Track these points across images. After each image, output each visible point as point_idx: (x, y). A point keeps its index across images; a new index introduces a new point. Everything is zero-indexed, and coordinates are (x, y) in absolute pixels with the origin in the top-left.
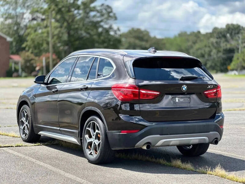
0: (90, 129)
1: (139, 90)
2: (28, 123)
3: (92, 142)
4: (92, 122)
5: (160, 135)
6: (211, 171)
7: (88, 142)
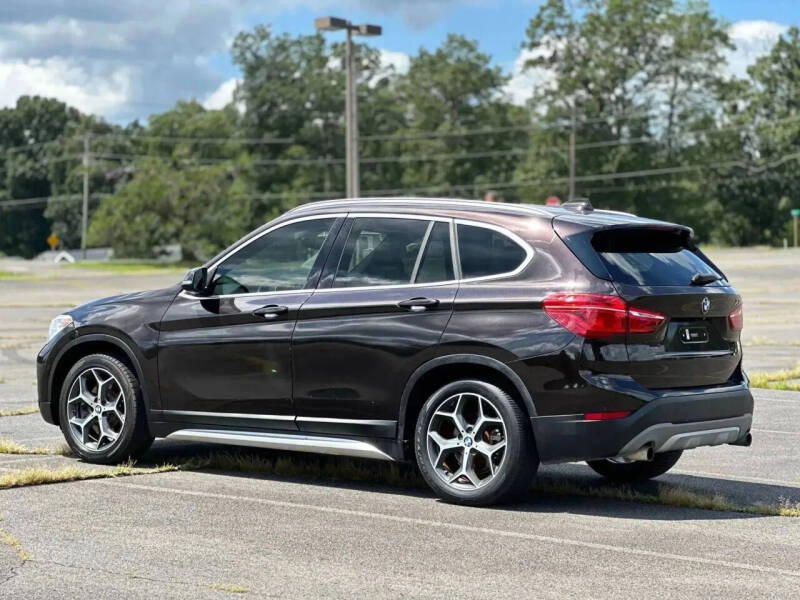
0: (453, 415)
1: (627, 309)
2: (120, 408)
3: (462, 449)
4: (461, 395)
5: (674, 423)
6: (789, 508)
7: (445, 451)
